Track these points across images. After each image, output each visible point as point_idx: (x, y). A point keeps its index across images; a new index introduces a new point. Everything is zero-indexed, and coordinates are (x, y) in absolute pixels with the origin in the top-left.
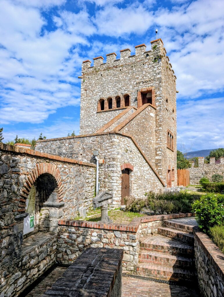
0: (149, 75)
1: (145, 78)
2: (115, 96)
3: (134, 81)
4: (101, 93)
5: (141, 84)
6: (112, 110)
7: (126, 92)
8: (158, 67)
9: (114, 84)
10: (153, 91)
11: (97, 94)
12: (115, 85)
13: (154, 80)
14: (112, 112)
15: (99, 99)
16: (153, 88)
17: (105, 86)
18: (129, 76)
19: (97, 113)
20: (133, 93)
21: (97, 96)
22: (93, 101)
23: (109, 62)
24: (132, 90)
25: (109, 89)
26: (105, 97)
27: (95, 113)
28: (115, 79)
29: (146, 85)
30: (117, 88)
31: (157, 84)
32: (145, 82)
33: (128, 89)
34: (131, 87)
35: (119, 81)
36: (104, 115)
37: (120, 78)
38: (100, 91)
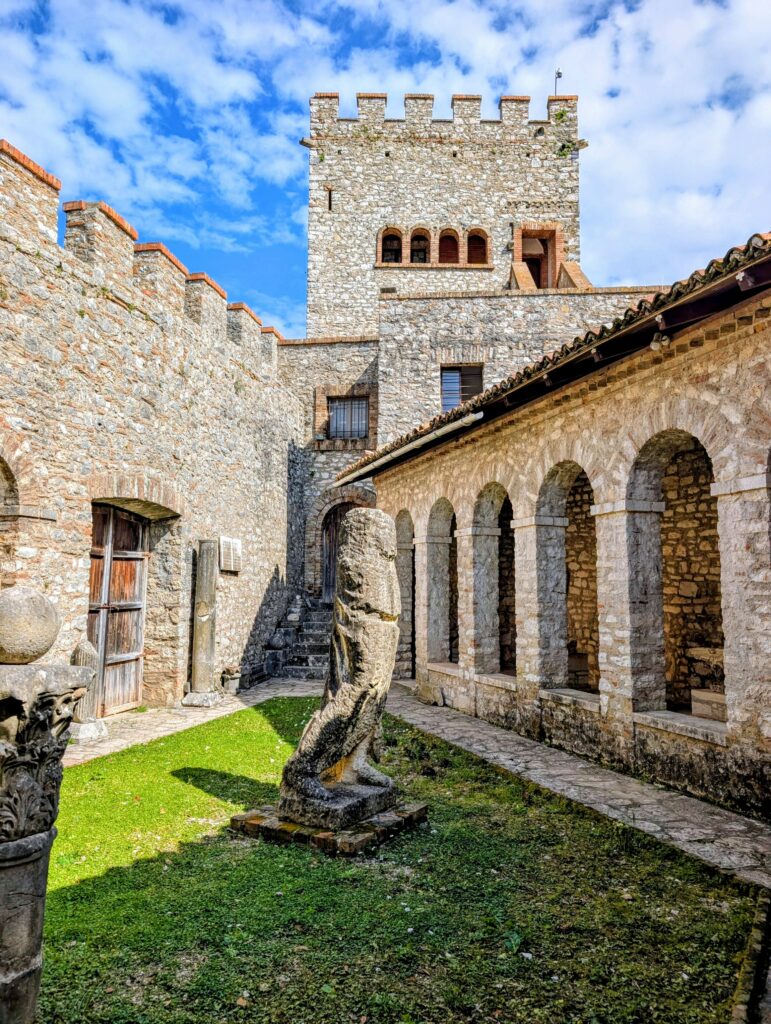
0: (544, 189)
1: (532, 193)
2: (438, 226)
3: (501, 198)
4: (390, 209)
5: (522, 208)
6: (432, 269)
7: (476, 222)
8: (572, 171)
9: (433, 191)
10: (558, 234)
11: (375, 209)
12: (440, 195)
13: (559, 205)
14: (431, 272)
15: (380, 226)
16: (559, 227)
17: (401, 191)
18: (485, 177)
19: (376, 268)
20: (499, 229)
21: (375, 216)
22: (360, 228)
23: (416, 121)
24: (493, 220)
25: (419, 203)
26: (402, 223)
27: (369, 266)
28: (438, 176)
29: (537, 215)
30: (445, 204)
31: (567, 217)
32: (536, 205)
33: (483, 216)
34: (491, 210)
35: (452, 187)
36: (403, 280)
37: (456, 176)
38: (383, 204)
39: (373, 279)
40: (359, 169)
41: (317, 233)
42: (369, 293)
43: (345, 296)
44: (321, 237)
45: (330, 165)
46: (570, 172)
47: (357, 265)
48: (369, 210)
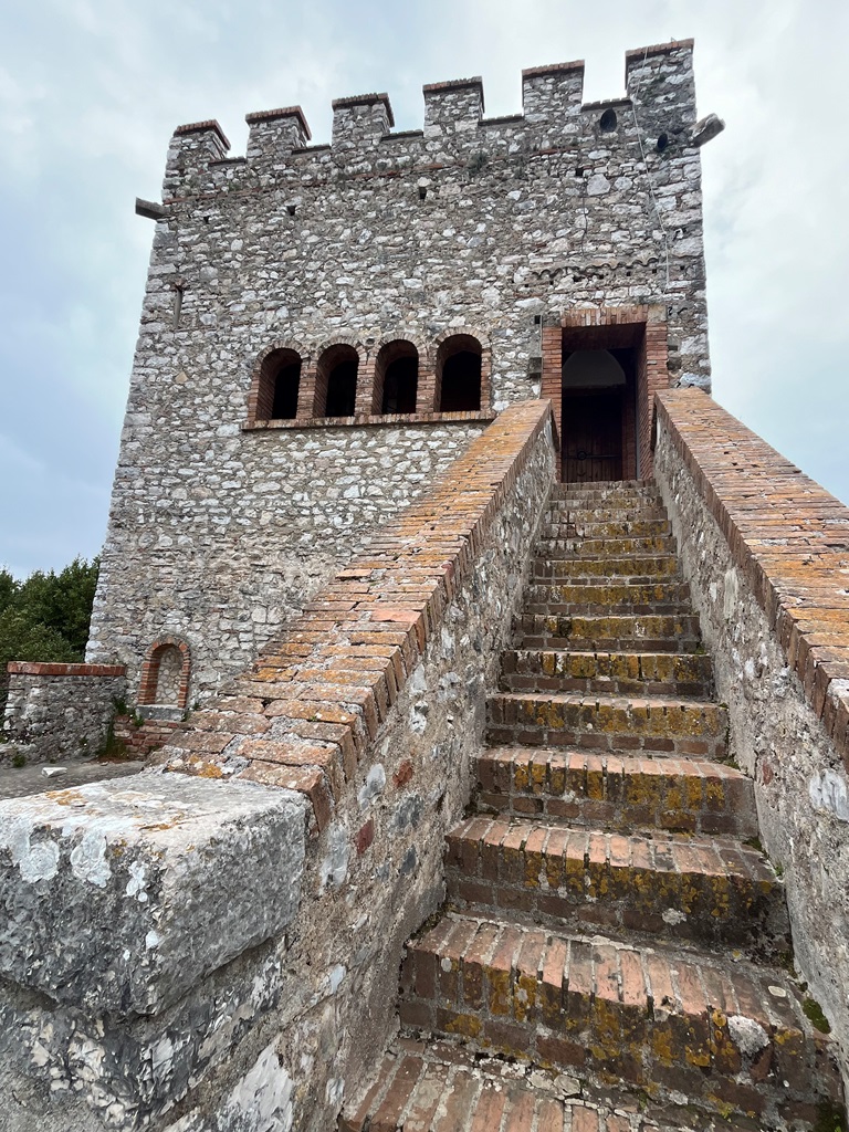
0: (616, 236)
1: (589, 247)
2: (378, 337)
3: (516, 266)
4: (283, 313)
5: (565, 282)
6: (356, 427)
7: (458, 321)
8: (685, 192)
9: (372, 269)
10: (650, 331)
11: (257, 316)
12: (384, 274)
13: (653, 267)
14: (355, 435)
15: (263, 347)
16: (654, 317)
17: (309, 276)
18: (481, 228)
19: (245, 432)
20: (509, 332)
21: (254, 329)
22: (224, 355)
23: (349, 145)
24: (499, 313)
25: (342, 294)
26: (305, 339)
27: (233, 429)
28: (383, 239)
29: (599, 294)
30: (395, 292)
31: (674, 290)
32: (595, 272)
33: (476, 308)
34: (492, 294)
35: (411, 257)
36: (296, 455)
37: (420, 235)
38: (272, 304)
39: (237, 456)
40: (237, 245)
41: (148, 370)
42: (227, 484)
43: (180, 493)
44: (152, 379)
45: (185, 245)
46: (679, 196)
47: (209, 428)
48: (245, 318)
